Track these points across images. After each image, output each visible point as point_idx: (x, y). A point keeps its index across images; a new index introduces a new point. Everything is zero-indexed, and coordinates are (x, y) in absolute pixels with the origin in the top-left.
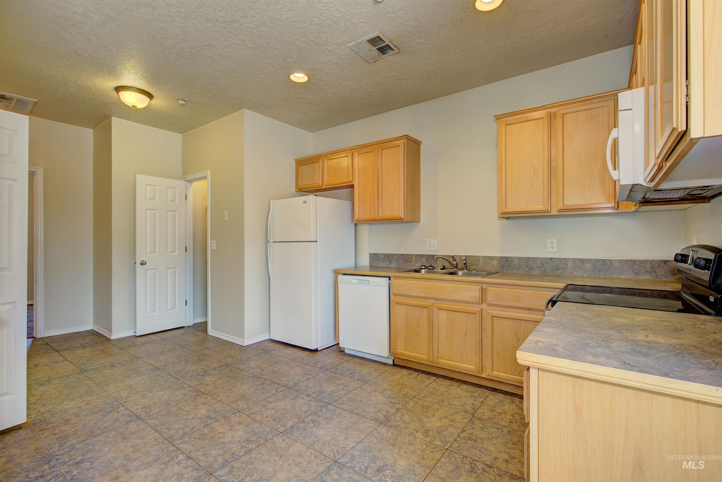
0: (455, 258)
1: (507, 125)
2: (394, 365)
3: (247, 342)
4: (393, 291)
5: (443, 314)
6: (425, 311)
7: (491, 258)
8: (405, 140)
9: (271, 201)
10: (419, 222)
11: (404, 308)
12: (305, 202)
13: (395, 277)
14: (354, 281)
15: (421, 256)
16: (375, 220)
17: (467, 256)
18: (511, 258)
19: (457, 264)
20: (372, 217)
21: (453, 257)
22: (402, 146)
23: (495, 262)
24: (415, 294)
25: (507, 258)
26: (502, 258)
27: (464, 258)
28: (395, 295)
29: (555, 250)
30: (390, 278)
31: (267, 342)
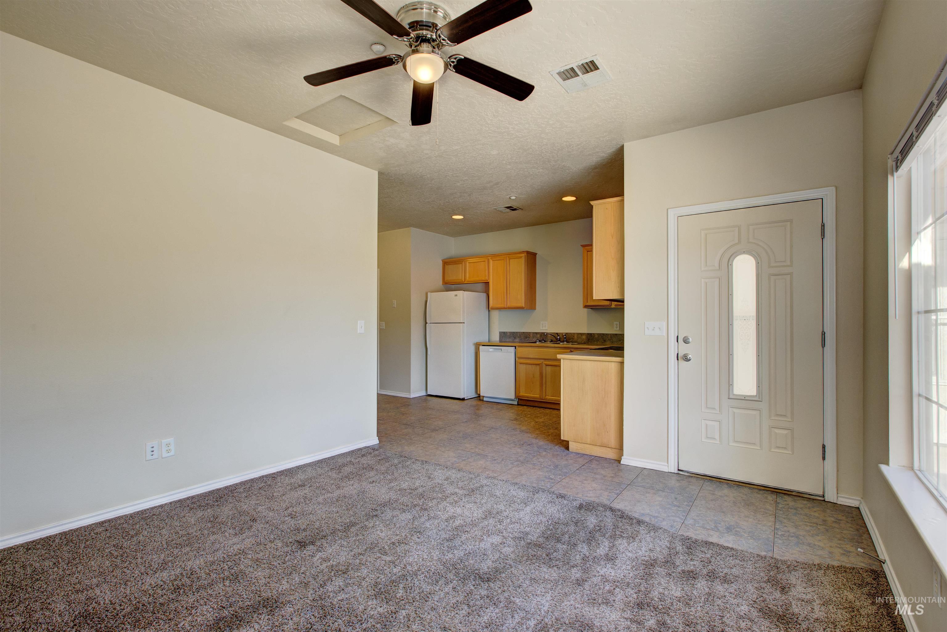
0: (559, 334)
1: (588, 251)
2: (518, 405)
3: (412, 396)
4: (518, 355)
5: (549, 368)
6: (538, 367)
7: (582, 334)
8: (526, 254)
9: (429, 294)
10: (535, 309)
11: (524, 366)
12: (456, 295)
13: (519, 346)
14: (491, 350)
15: (536, 333)
16: (505, 308)
17: (567, 333)
18: (594, 334)
19: (560, 338)
20: (502, 306)
21: (557, 333)
22: (523, 258)
23: (584, 337)
24: (532, 357)
25: (591, 334)
26: (588, 334)
27: (564, 334)
28: (519, 358)
29: (618, 329)
30: (515, 347)
31: (425, 397)
